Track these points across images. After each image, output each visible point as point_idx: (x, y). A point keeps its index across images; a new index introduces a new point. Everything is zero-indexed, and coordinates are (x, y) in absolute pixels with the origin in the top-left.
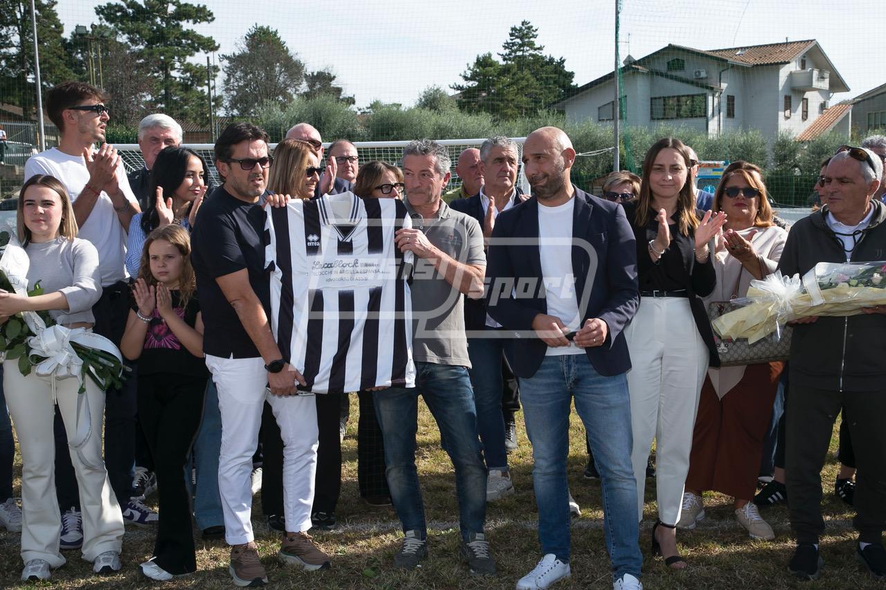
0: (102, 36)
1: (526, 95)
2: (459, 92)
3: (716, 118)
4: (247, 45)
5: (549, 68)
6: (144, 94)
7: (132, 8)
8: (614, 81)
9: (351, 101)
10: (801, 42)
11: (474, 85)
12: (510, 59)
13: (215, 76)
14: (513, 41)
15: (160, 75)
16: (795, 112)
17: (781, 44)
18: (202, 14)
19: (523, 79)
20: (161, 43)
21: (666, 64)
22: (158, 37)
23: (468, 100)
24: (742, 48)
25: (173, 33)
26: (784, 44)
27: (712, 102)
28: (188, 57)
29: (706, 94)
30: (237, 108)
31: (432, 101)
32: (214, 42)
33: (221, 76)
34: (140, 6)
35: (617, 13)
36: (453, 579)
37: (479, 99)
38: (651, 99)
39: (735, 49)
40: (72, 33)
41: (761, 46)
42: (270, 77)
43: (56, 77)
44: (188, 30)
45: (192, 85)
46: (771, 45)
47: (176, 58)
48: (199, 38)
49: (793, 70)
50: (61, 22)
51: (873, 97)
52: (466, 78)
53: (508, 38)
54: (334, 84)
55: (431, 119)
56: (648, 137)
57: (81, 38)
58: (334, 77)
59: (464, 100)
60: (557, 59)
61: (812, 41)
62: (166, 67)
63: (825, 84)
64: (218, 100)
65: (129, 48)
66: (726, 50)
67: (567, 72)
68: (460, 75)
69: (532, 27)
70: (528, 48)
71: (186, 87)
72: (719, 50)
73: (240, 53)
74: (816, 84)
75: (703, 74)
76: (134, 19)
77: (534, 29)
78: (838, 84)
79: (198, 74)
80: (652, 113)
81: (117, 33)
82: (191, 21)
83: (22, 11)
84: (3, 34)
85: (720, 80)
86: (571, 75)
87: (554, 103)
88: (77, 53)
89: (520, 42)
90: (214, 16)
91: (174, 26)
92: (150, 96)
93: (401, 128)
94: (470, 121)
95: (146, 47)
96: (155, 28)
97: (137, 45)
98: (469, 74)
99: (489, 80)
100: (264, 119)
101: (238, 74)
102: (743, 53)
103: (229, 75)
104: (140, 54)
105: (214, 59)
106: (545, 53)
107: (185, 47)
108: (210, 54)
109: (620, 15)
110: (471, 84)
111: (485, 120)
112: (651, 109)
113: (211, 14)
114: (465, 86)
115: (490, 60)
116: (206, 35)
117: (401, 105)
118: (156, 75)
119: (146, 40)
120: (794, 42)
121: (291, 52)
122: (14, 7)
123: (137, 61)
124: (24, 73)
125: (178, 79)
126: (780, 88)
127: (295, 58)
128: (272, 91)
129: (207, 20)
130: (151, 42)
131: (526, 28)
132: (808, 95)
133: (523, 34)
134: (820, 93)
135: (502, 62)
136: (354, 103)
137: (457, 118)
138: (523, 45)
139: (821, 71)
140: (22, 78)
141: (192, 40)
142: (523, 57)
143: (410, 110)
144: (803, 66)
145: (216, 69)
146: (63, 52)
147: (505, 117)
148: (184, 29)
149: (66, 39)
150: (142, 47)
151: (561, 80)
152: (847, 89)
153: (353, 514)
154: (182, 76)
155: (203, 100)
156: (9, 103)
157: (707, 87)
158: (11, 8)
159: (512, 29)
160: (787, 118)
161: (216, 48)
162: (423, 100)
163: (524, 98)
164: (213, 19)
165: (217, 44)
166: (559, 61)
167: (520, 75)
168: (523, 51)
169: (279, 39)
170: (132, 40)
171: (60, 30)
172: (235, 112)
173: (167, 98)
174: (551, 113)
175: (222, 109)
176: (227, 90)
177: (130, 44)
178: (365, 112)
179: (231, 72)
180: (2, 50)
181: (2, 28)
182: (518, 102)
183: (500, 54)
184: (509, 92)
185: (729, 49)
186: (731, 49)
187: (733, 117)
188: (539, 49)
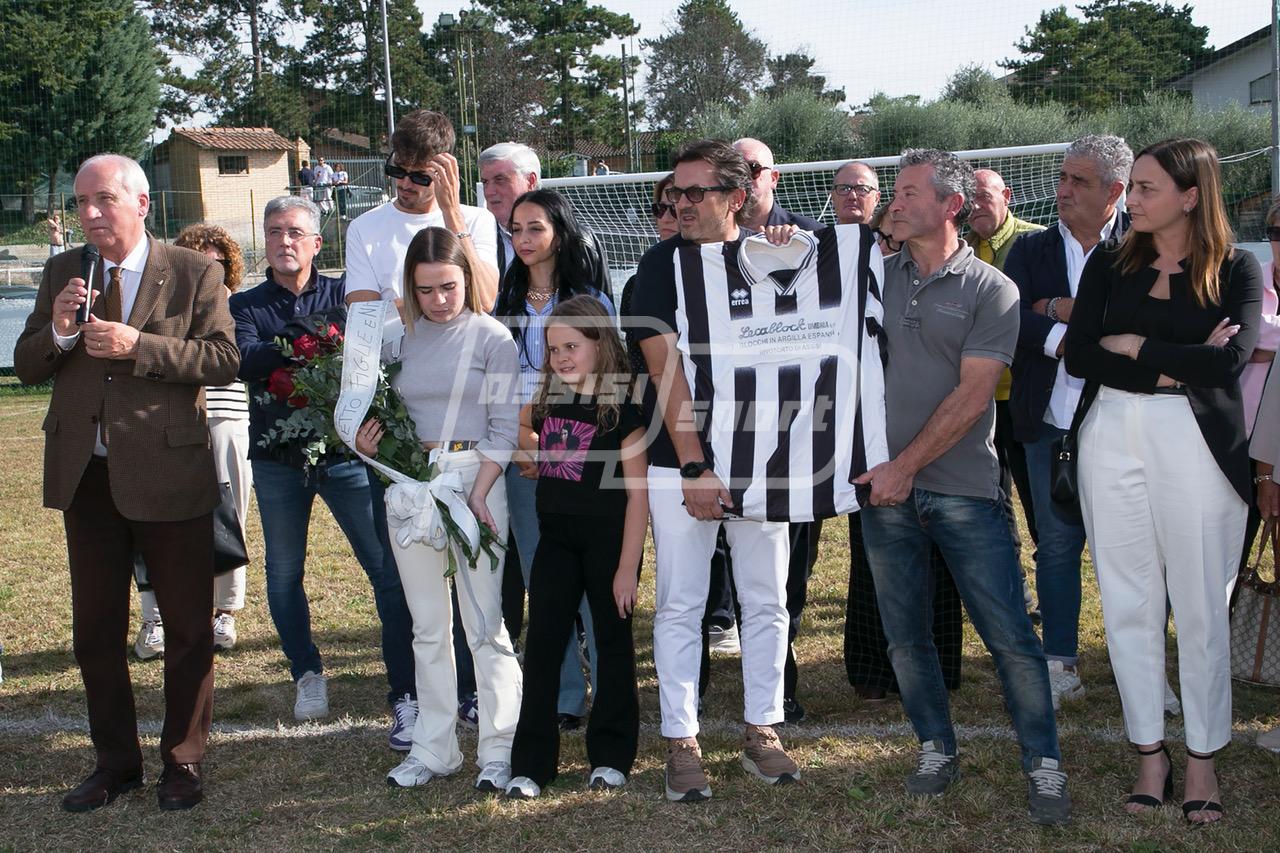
0: (475, 27)
1: (1124, 69)
2: (1012, 71)
4: (681, 22)
5: (1168, 22)
6: (533, 105)
8: (1270, 41)
9: (839, 96)
11: (1037, 59)
12: (1097, 14)
13: (634, 72)
15: (554, 76)
19: (1119, 44)
20: (556, 28)
22: (553, 20)
23: (1027, 84)
25: (573, 13)
28: (594, 46)
30: (667, 118)
31: (968, 89)
32: (632, 21)
33: (643, 71)
36: (982, 808)
37: (1046, 80)
40: (435, 25)
42: (716, 68)
43: (413, 89)
44: (594, 7)
45: (600, 88)
47: (578, 49)
48: (611, 17)
50: (420, 11)
52: (1024, 49)
54: (812, 71)
55: (966, 116)
57: (448, 33)
58: (813, 61)
59: (1021, 84)
60: (1178, 7)
62: (562, 64)
64: (637, 108)
65: (511, 40)
67: (1196, 28)
68: (1015, 45)
71: (592, 92)
73: (670, 35)
81: (495, 20)
84: (344, 35)
86: (1203, 32)
87: (1175, 79)
88: (441, 54)
92: (541, 107)
94: (1030, 116)
95: (535, 37)
96: (548, 7)
97: (523, 34)
98: (1028, 42)
99: (1062, 48)
100: (706, 132)
101: (668, 66)
103: (654, 69)
104: (526, 48)
105: (632, 46)
107: (590, 32)
108: (627, 40)
110: (1032, 57)
111: (1054, 113)
114: (1022, 61)
115: (1063, 18)
116: (620, 13)
117: (918, 97)
118: (549, 76)
119: (535, 27)
121: (746, 29)
123: (523, 58)
124: (370, 88)
125: (580, 81)
127: (752, 37)
128: (718, 88)
130: (542, 29)
135: (1084, 20)
136: (843, 99)
137: (1008, 112)
140: (368, 94)
141: (599, 21)
142: (1119, 8)
143: (933, 105)
145: (635, 61)
146: (422, 54)
147: (1089, 107)
148: (590, 5)
149: (426, 35)
150: (529, 37)
151: (1184, 43)
153: (833, 711)
154: (587, 75)
155: (616, 109)
156: (352, 132)
161: (636, 31)
162: (954, 88)
163: (1123, 75)
165: (636, 25)
166: (1182, 11)
167: (1114, 37)
169: (729, 8)
170: (516, 29)
171: (418, 22)
172: (664, 124)
173: (564, 110)
174: (1166, 97)
175: (644, 120)
176: (651, 92)
177: (512, 34)
178: (862, 112)
179: (657, 65)
180: (343, 58)
181: (343, 27)
182: (1111, 81)
183: (1079, 7)
184: (1095, 66)
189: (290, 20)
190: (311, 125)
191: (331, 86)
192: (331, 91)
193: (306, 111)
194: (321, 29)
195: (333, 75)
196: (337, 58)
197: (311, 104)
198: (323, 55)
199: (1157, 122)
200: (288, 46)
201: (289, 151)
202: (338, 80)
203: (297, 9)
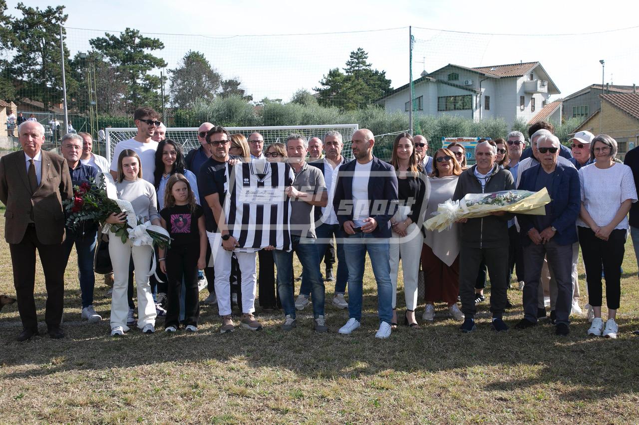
0: (96, 59)
1: (360, 94)
2: (318, 92)
3: (478, 110)
4: (185, 63)
5: (377, 77)
6: (120, 94)
7: (112, 40)
9: (250, 98)
10: (530, 63)
11: (328, 88)
12: (350, 72)
13: (165, 83)
14: (353, 61)
15: (129, 82)
16: (527, 106)
17: (518, 64)
18: (156, 44)
19: (358, 84)
20: (130, 61)
21: (448, 76)
22: (129, 58)
23: (324, 98)
24: (494, 67)
25: (138, 56)
26: (520, 64)
27: (475, 100)
28: (148, 71)
29: (471, 95)
30: (179, 103)
31: (301, 99)
32: (164, 61)
33: (168, 83)
34: (118, 39)
35: (411, 50)
37: (331, 97)
38: (439, 98)
39: (490, 67)
40: (75, 56)
41: (506, 65)
42: (199, 85)
44: (147, 54)
45: (150, 88)
46: (512, 65)
47: (140, 71)
48: (155, 59)
49: (525, 80)
50: (68, 50)
51: (577, 97)
52: (323, 84)
53: (349, 59)
54: (239, 87)
55: (300, 110)
56: (436, 122)
57: (82, 61)
58: (240, 83)
59: (321, 98)
60: (380, 71)
61: (536, 62)
62: (133, 77)
63: (545, 90)
64: (167, 98)
65: (111, 65)
66: (484, 68)
67: (387, 80)
68: (319, 82)
70: (362, 65)
71: (146, 90)
72: (481, 68)
73: (180, 68)
74: (539, 89)
75: (470, 83)
76: (114, 47)
77: (365, 53)
78: (553, 89)
79: (154, 82)
80: (438, 107)
81: (103, 56)
82: (150, 49)
83: (44, 43)
84: (32, 57)
85: (480, 86)
86: (389, 82)
87: (377, 100)
88: (78, 69)
89: (357, 61)
90: (164, 45)
91: (139, 52)
92: (123, 95)
93: (281, 115)
94: (325, 111)
95: (121, 64)
96: (127, 53)
97: (116, 63)
98: (324, 81)
99: (337, 85)
101: (179, 81)
102: (495, 69)
103: (173, 82)
104: (118, 69)
105: (164, 72)
106: (373, 68)
107: (145, 65)
108: (162, 69)
109: (412, 52)
110: (326, 87)
111: (333, 111)
112: (438, 105)
113: (162, 44)
114: (322, 89)
115: (338, 73)
116: (159, 57)
117: (281, 100)
118: (127, 82)
119: (121, 61)
120: (526, 64)
121: (212, 68)
122: (39, 41)
123: (115, 73)
124: (44, 82)
125: (141, 85)
126: (517, 92)
127: (214, 72)
128: (200, 92)
129: (160, 48)
130: (124, 62)
131: (360, 53)
132: (534, 96)
133: (358, 56)
134: (542, 95)
135: (345, 74)
136: (252, 100)
137: (317, 109)
138: (358, 63)
139: (542, 81)
140: (43, 84)
141: (150, 60)
142: (359, 70)
143: (288, 104)
144: (532, 79)
145: (165, 78)
147: (347, 108)
148: (145, 53)
149: (71, 60)
150: (118, 65)
151: (382, 85)
152: (559, 92)
154: (144, 83)
155: (156, 98)
156: (34, 100)
157: (472, 91)
158: (37, 41)
159: (352, 53)
160: (522, 110)
161: (165, 65)
162: (296, 98)
164: (163, 47)
165: (166, 63)
166: (382, 73)
167: (357, 82)
168: (359, 67)
169: (205, 59)
170: (112, 60)
171: (68, 54)
172: (177, 105)
173: (134, 97)
174: (375, 107)
175: (169, 103)
176: (172, 91)
177: (111, 63)
178: (258, 105)
179: (174, 80)
180: (31, 67)
181: (32, 53)
182: (356, 99)
183: (344, 69)
184: (350, 92)
185: (486, 67)
186: (488, 67)
187: (489, 109)
188: (368, 65)
189: (5, 48)
190: (15, 96)
191: (25, 78)
192: (25, 81)
193: (13, 89)
194: (21, 54)
195: (26, 74)
196: (29, 67)
197: (15, 86)
198: (22, 65)
199: (372, 116)
200: (4, 60)
201: (7, 107)
202: (29, 77)
203: (9, 44)
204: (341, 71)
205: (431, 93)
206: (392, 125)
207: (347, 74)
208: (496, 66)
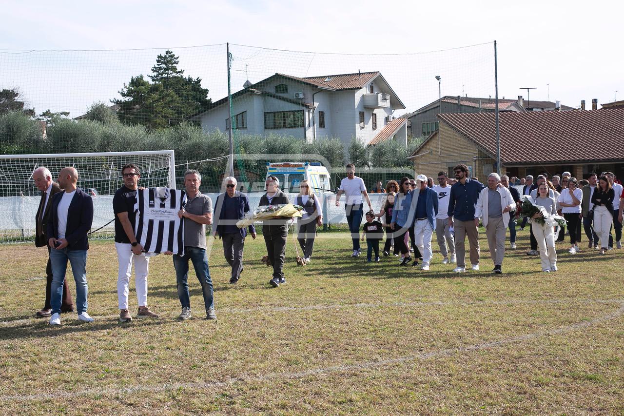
1: (171, 108)
2: (118, 105)
3: (312, 128)
9: (31, 112)
10: (369, 73)
11: (130, 100)
12: (158, 80)
14: (160, 66)
16: (367, 124)
17: (355, 74)
19: (167, 95)
21: (275, 88)
23: (125, 112)
24: (328, 76)
26: (358, 74)
27: (308, 116)
29: (303, 110)
31: (97, 114)
37: (135, 111)
38: (265, 113)
39: (324, 77)
41: (342, 75)
46: (349, 75)
49: (365, 93)
51: (426, 111)
52: (123, 95)
53: (156, 64)
54: (17, 99)
56: (262, 143)
58: (18, 94)
59: (122, 112)
60: (194, 79)
61: (377, 72)
63: (387, 104)
66: (317, 77)
67: (203, 89)
68: (119, 92)
69: (174, 55)
70: (171, 72)
72: (313, 78)
74: (380, 104)
75: (301, 96)
77: (176, 57)
78: (396, 103)
80: (265, 124)
85: (313, 100)
86: (206, 91)
87: (193, 116)
89: (165, 67)
93: (76, 136)
94: (129, 131)
98: (125, 91)
99: (141, 95)
102: (330, 80)
106: (185, 75)
110: (127, 99)
111: (139, 130)
112: (265, 121)
114: (123, 100)
115: (142, 81)
117: (68, 113)
120: (364, 73)
126: (356, 107)
131: (169, 56)
132: (376, 111)
133: (167, 61)
134: (385, 110)
135: (151, 83)
136: (34, 114)
138: (167, 69)
139: (384, 94)
142: (167, 78)
144: (372, 91)
147: (155, 126)
151: (198, 97)
152: (404, 107)
157: (303, 105)
159: (159, 57)
160: (362, 128)
162: (91, 112)
163: (170, 111)
166: (196, 81)
167: (165, 92)
168: (168, 74)
174: (189, 125)
178: (38, 119)
182: (165, 113)
183: (149, 76)
184: (157, 106)
185: (320, 77)
186: (322, 77)
187: (324, 127)
188: (179, 72)
199: (186, 137)
204: (147, 79)
205: (255, 108)
206: (210, 147)
207: (154, 83)
208: (331, 76)
